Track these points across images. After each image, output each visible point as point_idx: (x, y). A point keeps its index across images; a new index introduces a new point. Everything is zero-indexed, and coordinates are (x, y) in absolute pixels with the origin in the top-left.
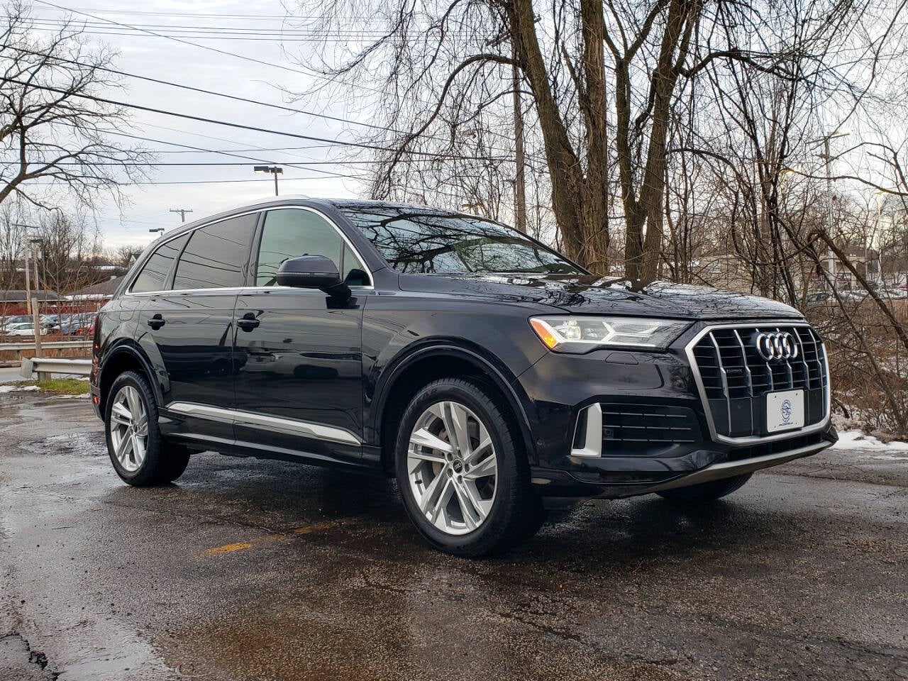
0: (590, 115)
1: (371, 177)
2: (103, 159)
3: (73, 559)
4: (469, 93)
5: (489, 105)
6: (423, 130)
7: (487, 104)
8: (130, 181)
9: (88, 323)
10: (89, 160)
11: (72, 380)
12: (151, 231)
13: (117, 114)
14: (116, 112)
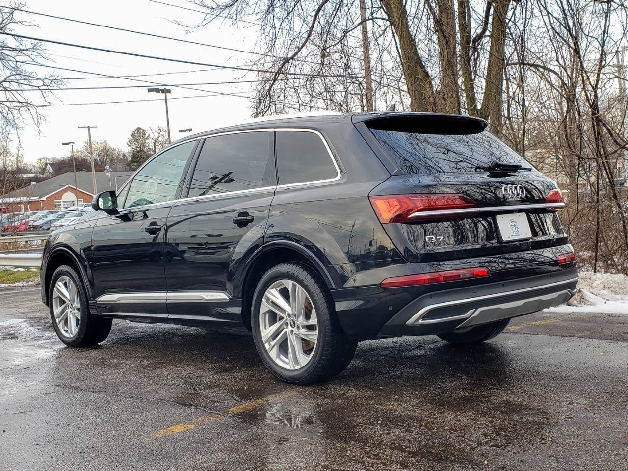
0: (443, 35)
1: (254, 95)
2: (23, 86)
3: (37, 444)
4: (335, 21)
5: (353, 31)
6: (296, 54)
7: (352, 30)
8: (46, 104)
9: (15, 222)
10: (12, 87)
11: (7, 270)
12: (64, 144)
13: (33, 49)
14: (32, 47)
